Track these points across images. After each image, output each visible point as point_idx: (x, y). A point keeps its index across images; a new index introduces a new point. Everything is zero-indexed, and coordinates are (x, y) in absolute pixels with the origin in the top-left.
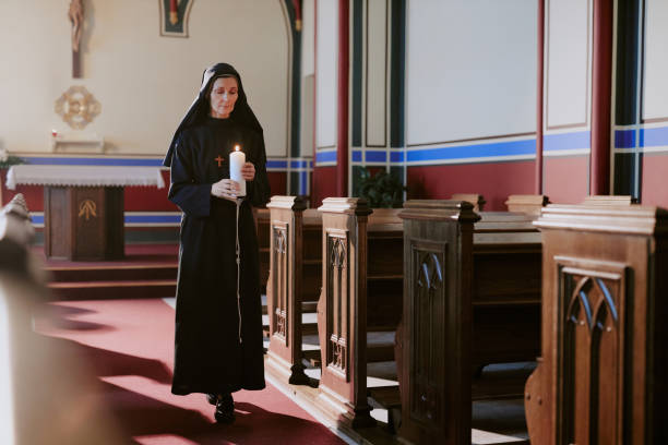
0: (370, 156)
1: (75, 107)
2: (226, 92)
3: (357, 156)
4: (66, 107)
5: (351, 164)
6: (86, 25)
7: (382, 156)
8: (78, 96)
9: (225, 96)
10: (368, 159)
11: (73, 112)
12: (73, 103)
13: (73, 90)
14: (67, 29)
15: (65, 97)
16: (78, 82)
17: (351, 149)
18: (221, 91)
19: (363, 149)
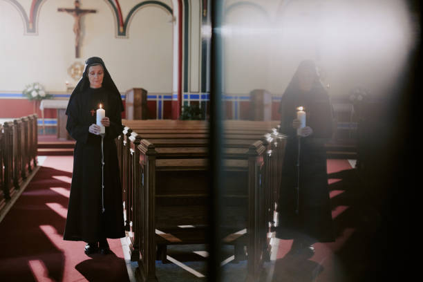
0: (192, 97)
1: (77, 71)
2: (96, 74)
3: (186, 97)
4: (73, 71)
5: (183, 100)
6: (81, 34)
7: (197, 97)
8: (78, 66)
9: (96, 76)
10: (191, 98)
11: (75, 73)
12: (76, 69)
13: (75, 64)
14: (73, 36)
15: (72, 67)
16: (78, 60)
17: (183, 93)
18: (93, 74)
19: (189, 94)
